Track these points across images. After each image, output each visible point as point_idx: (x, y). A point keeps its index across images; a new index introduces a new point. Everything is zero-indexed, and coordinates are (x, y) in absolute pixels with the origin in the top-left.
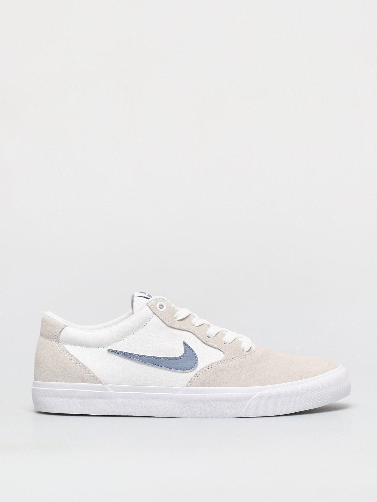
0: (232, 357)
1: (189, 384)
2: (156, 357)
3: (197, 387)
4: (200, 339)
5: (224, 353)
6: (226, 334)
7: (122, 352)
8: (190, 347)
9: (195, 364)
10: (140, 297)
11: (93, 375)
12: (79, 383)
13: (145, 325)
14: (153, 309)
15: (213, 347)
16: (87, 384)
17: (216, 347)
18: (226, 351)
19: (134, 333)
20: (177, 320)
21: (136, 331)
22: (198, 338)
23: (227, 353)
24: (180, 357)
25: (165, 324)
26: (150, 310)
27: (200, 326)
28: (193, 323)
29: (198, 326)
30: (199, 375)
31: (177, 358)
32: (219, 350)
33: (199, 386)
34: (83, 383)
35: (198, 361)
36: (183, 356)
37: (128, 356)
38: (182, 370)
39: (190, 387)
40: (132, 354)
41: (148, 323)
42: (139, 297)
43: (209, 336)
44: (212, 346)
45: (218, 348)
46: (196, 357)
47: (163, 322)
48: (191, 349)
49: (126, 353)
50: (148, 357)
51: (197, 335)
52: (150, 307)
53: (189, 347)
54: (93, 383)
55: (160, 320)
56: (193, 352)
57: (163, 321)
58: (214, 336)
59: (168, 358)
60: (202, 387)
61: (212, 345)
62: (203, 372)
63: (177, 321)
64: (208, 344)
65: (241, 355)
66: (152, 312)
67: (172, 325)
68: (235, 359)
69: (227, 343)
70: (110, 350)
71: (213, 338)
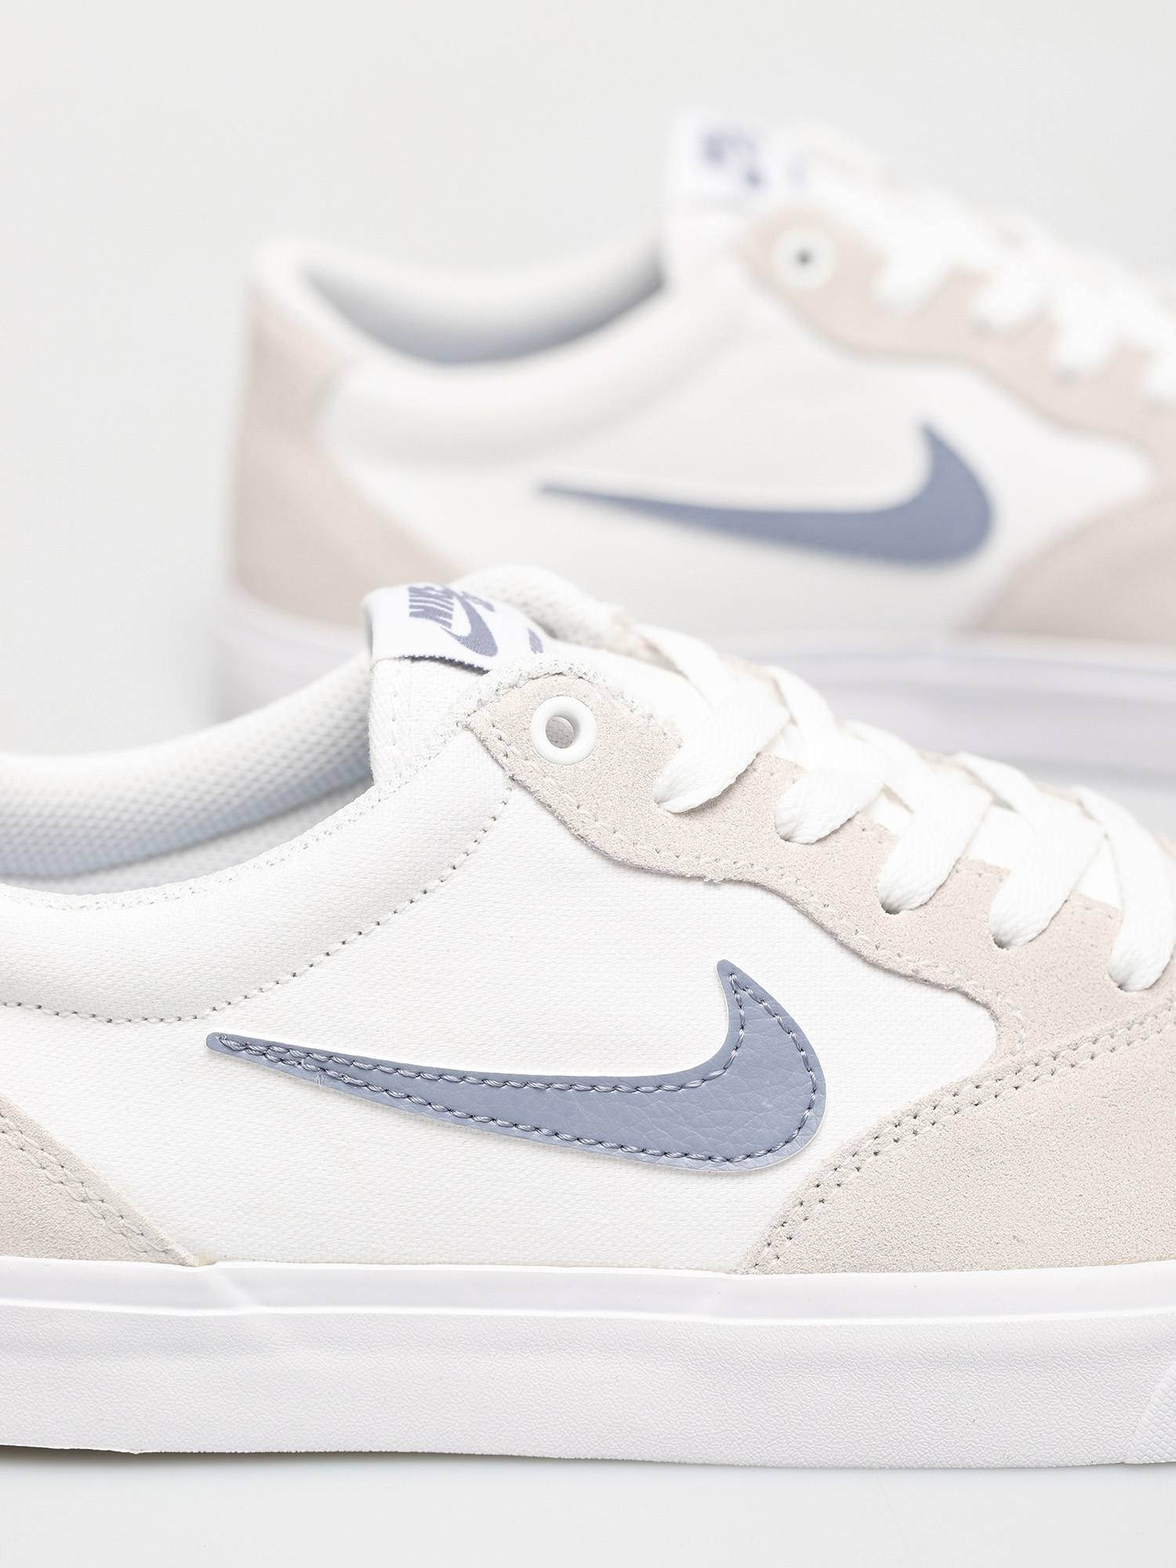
0: (1053, 1046)
1: (767, 1249)
2: (538, 1079)
3: (822, 1270)
4: (832, 935)
5: (996, 1018)
6: (1008, 873)
7: (309, 1053)
8: (772, 998)
9: (807, 1113)
10: (414, 659)
11: (119, 1211)
12: (26, 1260)
13: (456, 863)
14: (508, 749)
15: (925, 982)
16: (84, 1262)
17: (941, 981)
18: (1008, 1000)
19: (381, 920)
20: (676, 814)
21: (399, 908)
22: (821, 926)
23: (1018, 1014)
24: (703, 1074)
25: (595, 849)
26: (486, 756)
27: (834, 837)
28: (785, 824)
29: (819, 841)
30: (837, 1189)
31: (680, 1082)
32: (966, 995)
33: (834, 1269)
34: (54, 1257)
35: (824, 1093)
36: (724, 1062)
37: (348, 1079)
38: (719, 1158)
39: (772, 1272)
40: (377, 1064)
41: (475, 852)
42: (408, 662)
43: (895, 905)
44: (913, 978)
45: (956, 984)
46: (810, 1064)
47: (581, 838)
48: (775, 1011)
49: (330, 1056)
50: (483, 1079)
51: (813, 904)
52: (482, 741)
53: (760, 997)
54: (120, 1259)
55: (556, 823)
56: (789, 1027)
57: (581, 832)
58: (925, 898)
59: (621, 1079)
60: (855, 1269)
61: (917, 972)
62: (858, 1169)
63: (676, 819)
64: (890, 965)
65: (1110, 1024)
66: (499, 777)
67: (642, 854)
68: (1073, 1056)
69: (1014, 937)
70: (221, 1036)
71: (921, 912)
